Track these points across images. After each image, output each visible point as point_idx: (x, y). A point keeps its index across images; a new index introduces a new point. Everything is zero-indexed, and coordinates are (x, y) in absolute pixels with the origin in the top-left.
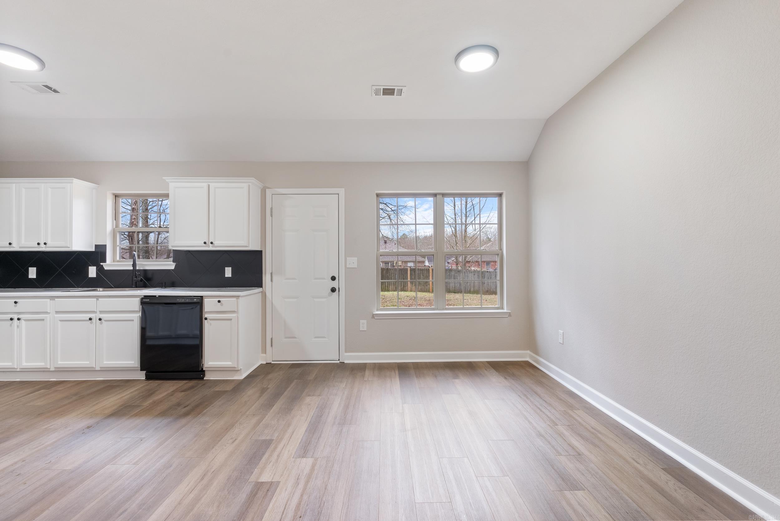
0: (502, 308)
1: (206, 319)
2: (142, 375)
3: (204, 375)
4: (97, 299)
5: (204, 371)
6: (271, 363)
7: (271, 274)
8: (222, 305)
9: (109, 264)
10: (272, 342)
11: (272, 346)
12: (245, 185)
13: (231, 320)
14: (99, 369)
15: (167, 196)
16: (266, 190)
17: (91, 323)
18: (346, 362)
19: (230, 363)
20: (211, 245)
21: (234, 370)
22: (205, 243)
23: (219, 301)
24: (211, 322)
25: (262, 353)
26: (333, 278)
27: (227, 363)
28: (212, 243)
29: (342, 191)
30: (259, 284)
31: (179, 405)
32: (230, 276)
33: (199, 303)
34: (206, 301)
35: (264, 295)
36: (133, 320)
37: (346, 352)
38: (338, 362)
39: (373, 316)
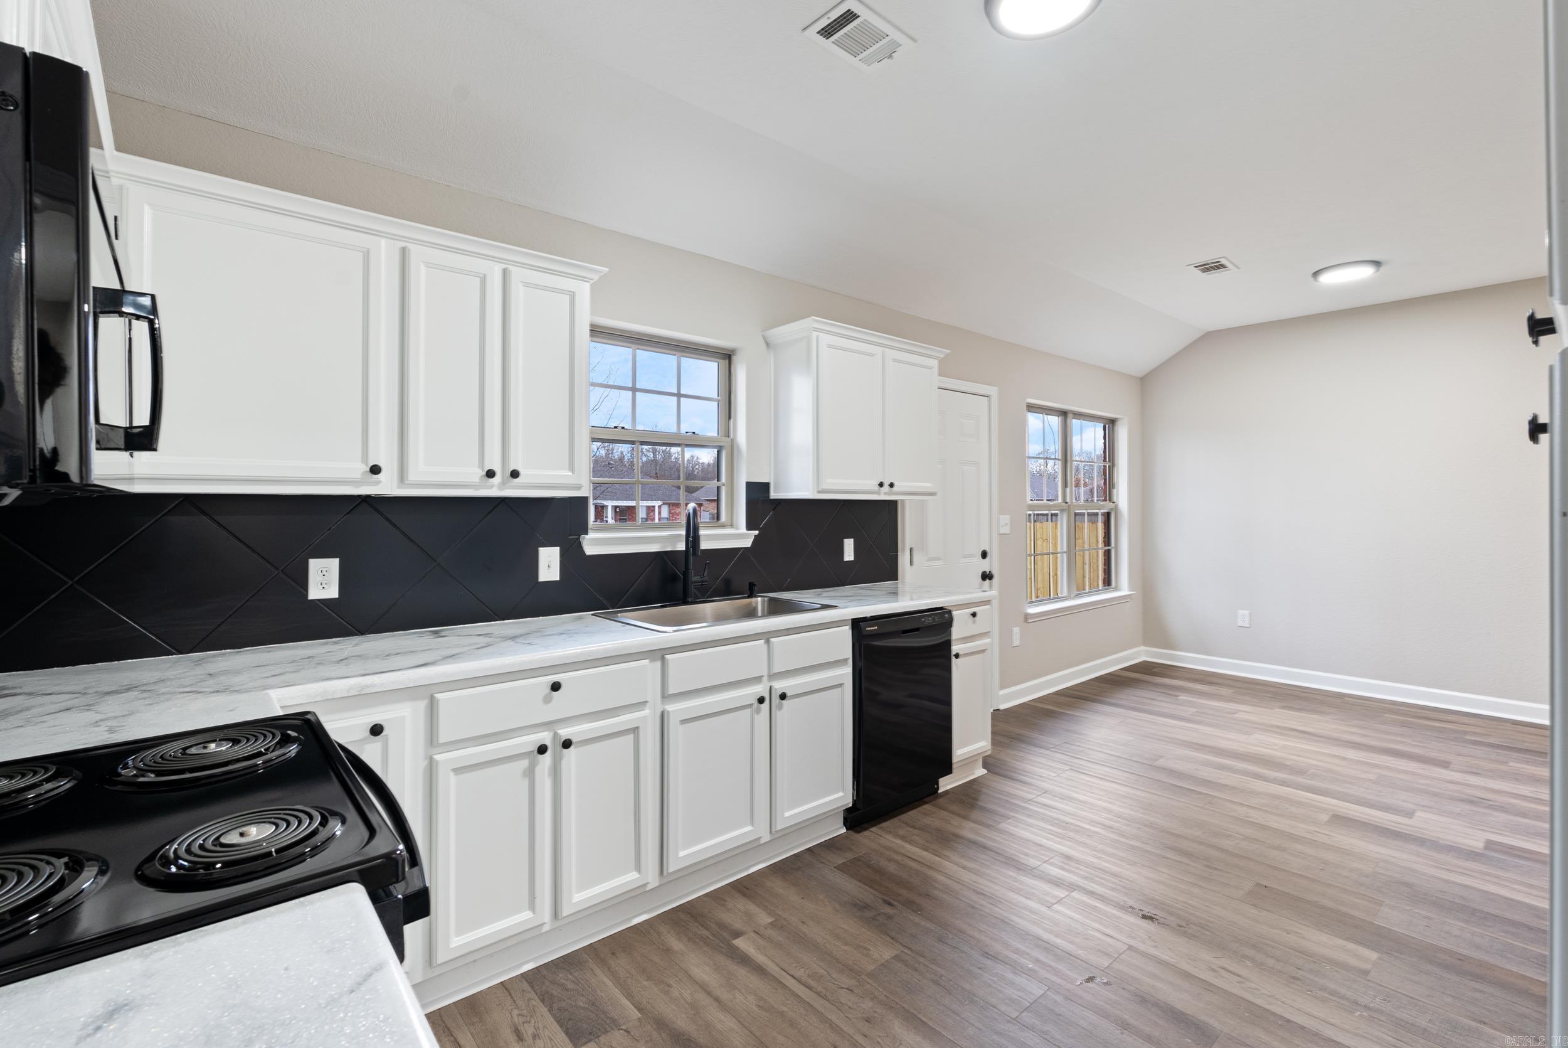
18: (1002, 707)
29: (992, 390)
39: (1027, 617)
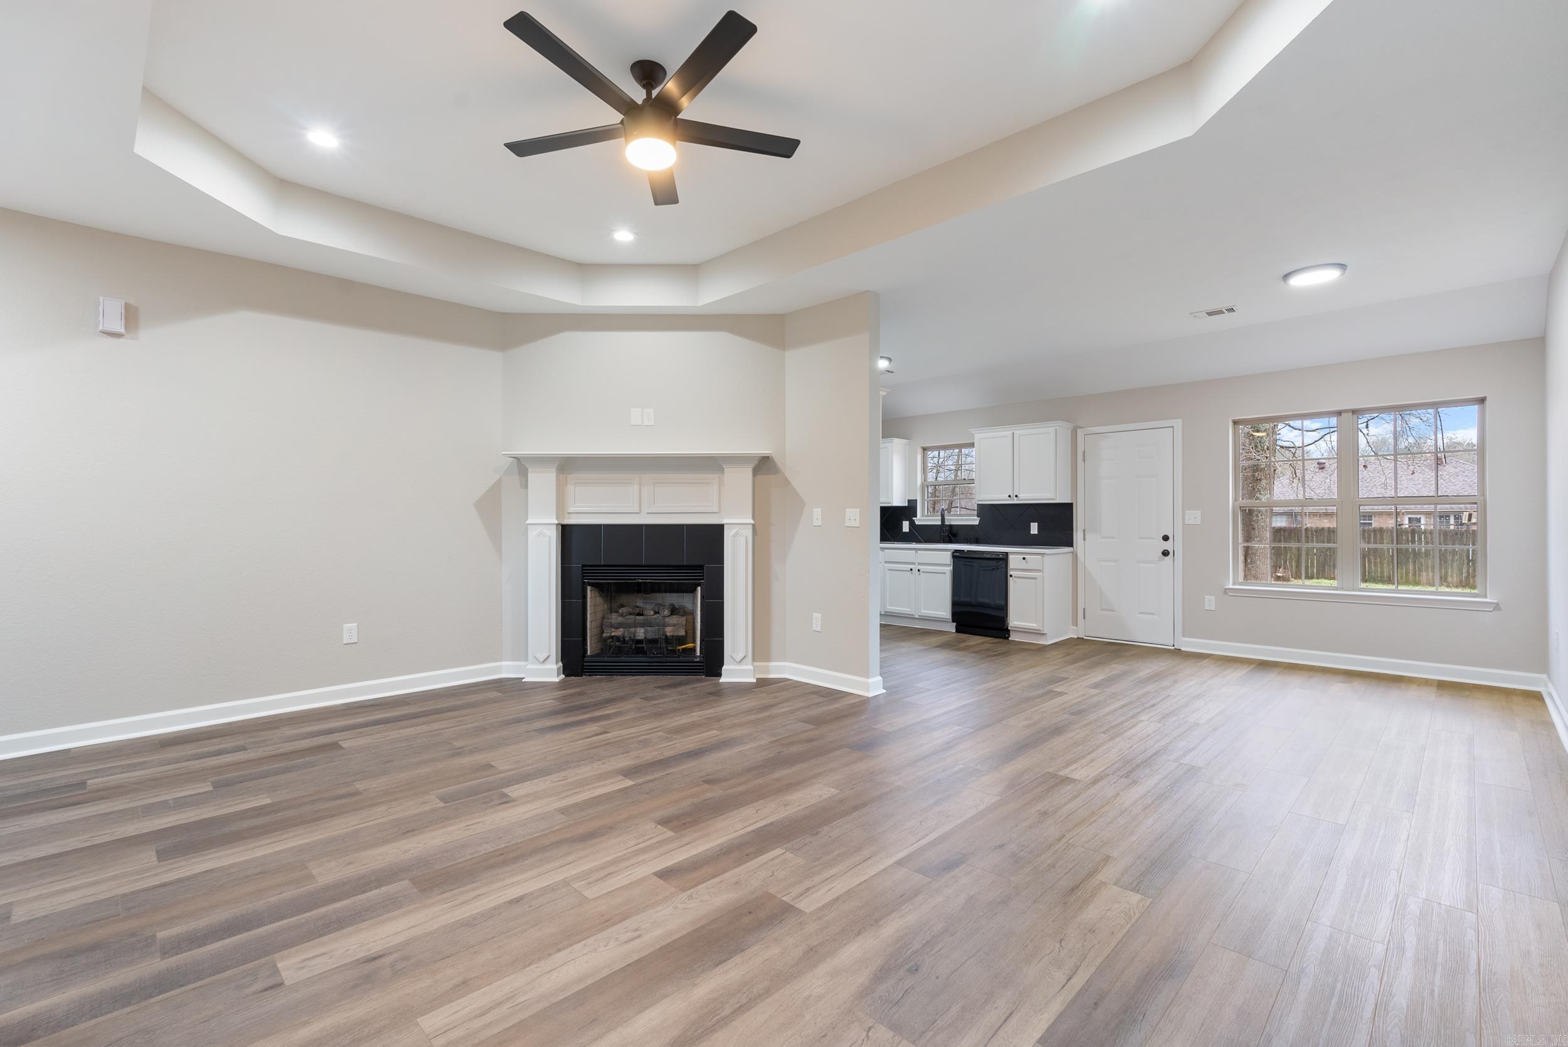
0: (1485, 596)
1: (1011, 576)
2: (951, 628)
3: (1009, 636)
4: (916, 552)
5: (1009, 631)
6: (1083, 638)
7: (1084, 531)
8: (1027, 562)
9: (920, 519)
10: (1084, 613)
11: (1084, 618)
12: (1052, 430)
13: (1036, 578)
14: (918, 617)
15: (972, 445)
16: (1076, 431)
17: (912, 573)
19: (1035, 625)
20: (1015, 498)
21: (1040, 634)
22: (1010, 496)
23: (1024, 559)
24: (1016, 579)
25: (1073, 625)
26: (1166, 538)
27: (1033, 625)
28: (1016, 496)
30: (1069, 543)
31: (988, 650)
32: (1036, 533)
33: (1005, 558)
34: (1011, 557)
35: (1075, 556)
36: (945, 573)
37: (1184, 636)
38: (1173, 648)
